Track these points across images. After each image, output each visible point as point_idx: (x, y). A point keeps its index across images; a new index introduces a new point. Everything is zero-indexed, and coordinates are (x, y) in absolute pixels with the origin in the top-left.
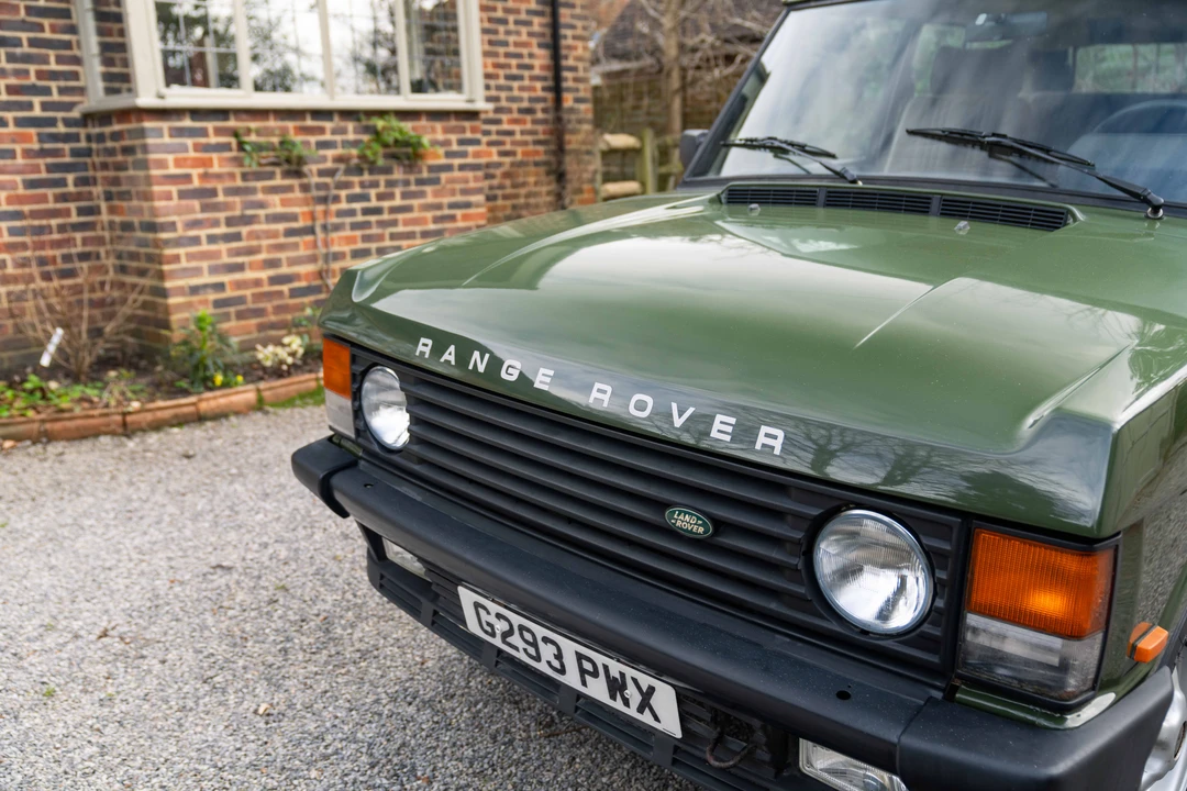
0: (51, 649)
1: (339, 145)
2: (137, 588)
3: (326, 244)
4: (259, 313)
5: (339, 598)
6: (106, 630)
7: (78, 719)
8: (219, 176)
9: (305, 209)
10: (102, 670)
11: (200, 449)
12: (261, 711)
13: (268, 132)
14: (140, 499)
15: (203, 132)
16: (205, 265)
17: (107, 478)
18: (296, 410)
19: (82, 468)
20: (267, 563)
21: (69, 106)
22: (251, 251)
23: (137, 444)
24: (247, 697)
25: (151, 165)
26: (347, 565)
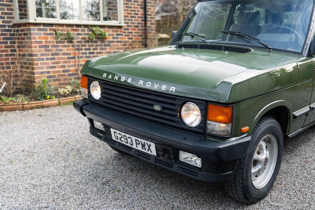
0: (10, 154)
1: (83, 34)
2: (30, 142)
3: (78, 62)
4: (59, 80)
5: (81, 145)
6: (24, 150)
7: (19, 167)
8: (50, 42)
9: (73, 52)
10: (24, 158)
11: (44, 114)
12: (63, 166)
13: (64, 30)
14: (28, 124)
15: (46, 30)
16: (45, 66)
17: (19, 120)
18: (69, 106)
19: (12, 118)
20: (63, 138)
21: (10, 22)
22: (58, 63)
23: (26, 113)
24: (59, 163)
25: (32, 38)
26: (83, 139)
